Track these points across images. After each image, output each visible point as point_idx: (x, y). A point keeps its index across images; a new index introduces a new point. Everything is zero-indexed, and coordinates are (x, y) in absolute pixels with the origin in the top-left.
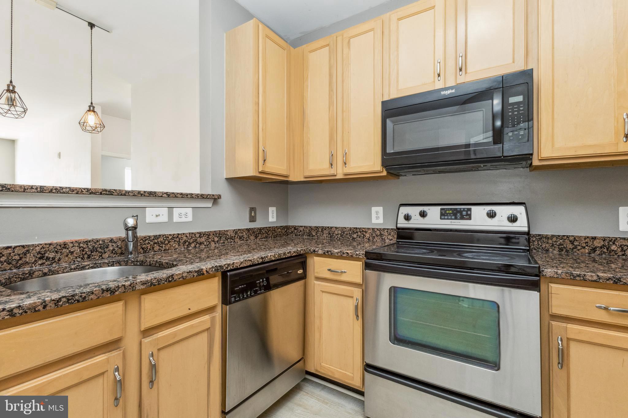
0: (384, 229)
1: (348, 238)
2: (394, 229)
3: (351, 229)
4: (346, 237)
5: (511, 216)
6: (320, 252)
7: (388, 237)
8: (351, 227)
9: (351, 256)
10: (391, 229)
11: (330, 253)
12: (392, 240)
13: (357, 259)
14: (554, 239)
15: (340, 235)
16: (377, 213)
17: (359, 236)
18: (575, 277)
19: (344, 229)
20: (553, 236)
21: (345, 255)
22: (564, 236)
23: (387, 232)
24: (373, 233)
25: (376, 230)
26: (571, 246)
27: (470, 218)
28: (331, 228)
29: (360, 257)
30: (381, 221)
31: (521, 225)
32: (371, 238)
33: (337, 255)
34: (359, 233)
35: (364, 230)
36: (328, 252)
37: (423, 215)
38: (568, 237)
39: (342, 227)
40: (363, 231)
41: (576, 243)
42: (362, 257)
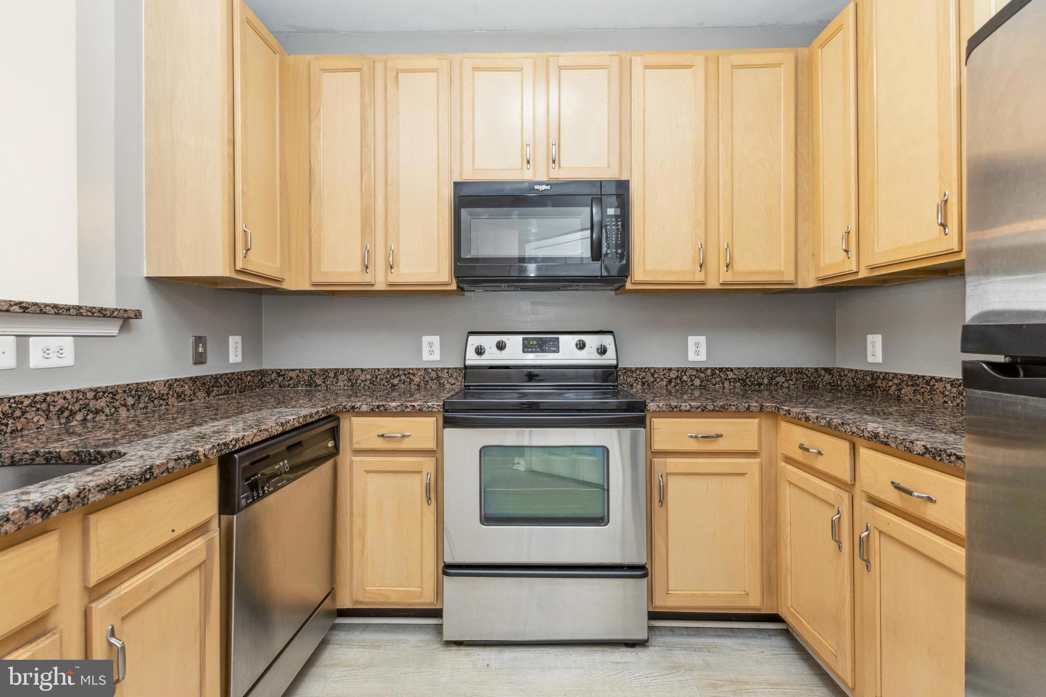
0: (443, 369)
1: (384, 385)
2: (457, 368)
3: (389, 371)
4: (380, 384)
5: (600, 347)
6: (365, 408)
7: (449, 380)
8: (390, 367)
9: (419, 410)
10: (454, 368)
11: (382, 408)
12: (454, 384)
13: (429, 413)
14: (638, 372)
15: (369, 382)
16: (431, 345)
17: (403, 381)
18: (673, 409)
19: (377, 371)
20: (637, 369)
21: (408, 410)
22: (646, 368)
23: (448, 372)
24: (426, 376)
25: (430, 371)
26: (652, 379)
27: (557, 351)
28: (353, 370)
29: (433, 410)
30: (437, 356)
31: (609, 359)
32: (422, 384)
33: (395, 411)
34: (403, 377)
35: (411, 371)
36: (378, 407)
37: (501, 346)
38: (649, 369)
39: (372, 369)
40: (408, 373)
41: (656, 376)
42: (436, 410)
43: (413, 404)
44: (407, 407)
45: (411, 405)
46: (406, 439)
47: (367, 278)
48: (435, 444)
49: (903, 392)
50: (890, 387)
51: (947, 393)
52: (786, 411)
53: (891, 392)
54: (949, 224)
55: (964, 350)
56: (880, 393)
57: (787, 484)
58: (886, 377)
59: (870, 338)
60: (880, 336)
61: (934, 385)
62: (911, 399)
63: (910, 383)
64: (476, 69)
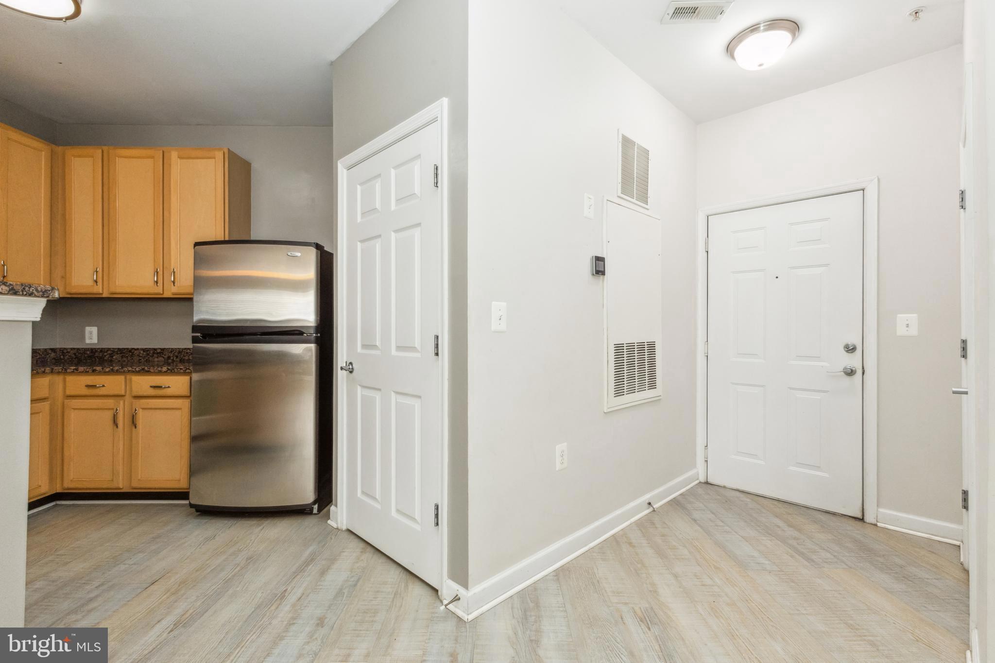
49: (114, 357)
50: (105, 356)
51: (141, 355)
52: (74, 369)
56: (97, 360)
57: (73, 410)
58: (102, 350)
59: (88, 329)
60: (96, 327)
61: (134, 352)
62: (119, 361)
63: (119, 352)
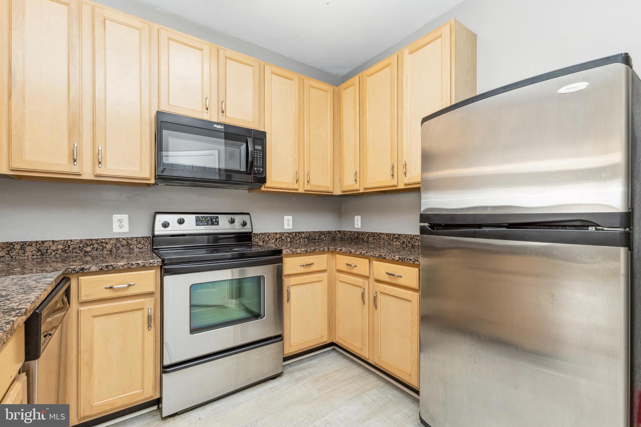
0: (132, 238)
1: (77, 253)
2: (145, 237)
3: (82, 242)
4: (73, 252)
5: (243, 222)
6: (94, 268)
7: (138, 246)
8: (83, 238)
9: (143, 266)
10: (142, 237)
11: (110, 268)
12: (142, 248)
13: (150, 267)
14: (261, 236)
15: (60, 251)
16: (120, 221)
17: (96, 248)
18: (294, 253)
19: (69, 242)
20: (260, 234)
21: (134, 267)
22: (265, 233)
23: (136, 240)
24: (117, 244)
25: (121, 240)
26: (268, 239)
27: (218, 224)
28: (43, 242)
29: (154, 265)
30: (126, 229)
31: (247, 229)
32: (114, 250)
33: (122, 268)
34: (96, 246)
35: (103, 241)
36: (107, 267)
37: (181, 222)
38: (266, 234)
39: (65, 240)
40: (102, 243)
41: (270, 237)
42: (156, 265)
43: (138, 262)
44: (133, 264)
45: (136, 263)
46: (131, 287)
47: (75, 169)
48: (155, 288)
49: (369, 239)
50: (365, 238)
51: (385, 239)
52: (340, 250)
53: (365, 240)
54: (394, 175)
55: (421, 222)
56: (360, 240)
57: (339, 282)
58: (363, 233)
59: (356, 217)
60: (360, 217)
61: (381, 236)
62: (372, 242)
63: (372, 236)
64: (169, 39)
